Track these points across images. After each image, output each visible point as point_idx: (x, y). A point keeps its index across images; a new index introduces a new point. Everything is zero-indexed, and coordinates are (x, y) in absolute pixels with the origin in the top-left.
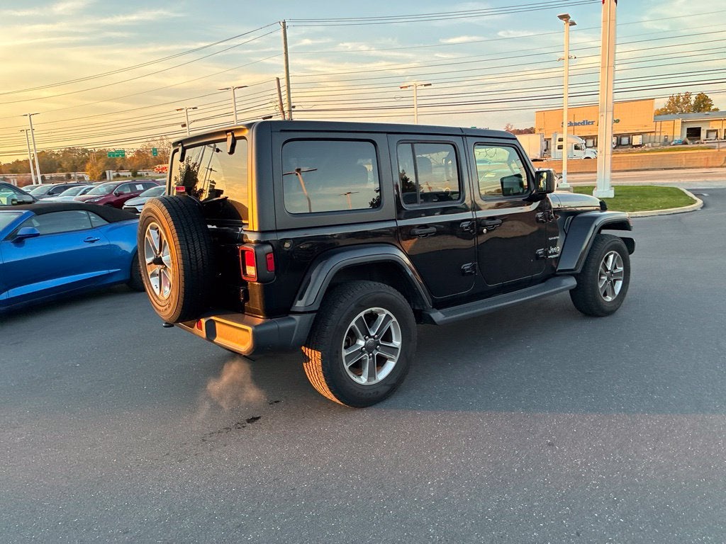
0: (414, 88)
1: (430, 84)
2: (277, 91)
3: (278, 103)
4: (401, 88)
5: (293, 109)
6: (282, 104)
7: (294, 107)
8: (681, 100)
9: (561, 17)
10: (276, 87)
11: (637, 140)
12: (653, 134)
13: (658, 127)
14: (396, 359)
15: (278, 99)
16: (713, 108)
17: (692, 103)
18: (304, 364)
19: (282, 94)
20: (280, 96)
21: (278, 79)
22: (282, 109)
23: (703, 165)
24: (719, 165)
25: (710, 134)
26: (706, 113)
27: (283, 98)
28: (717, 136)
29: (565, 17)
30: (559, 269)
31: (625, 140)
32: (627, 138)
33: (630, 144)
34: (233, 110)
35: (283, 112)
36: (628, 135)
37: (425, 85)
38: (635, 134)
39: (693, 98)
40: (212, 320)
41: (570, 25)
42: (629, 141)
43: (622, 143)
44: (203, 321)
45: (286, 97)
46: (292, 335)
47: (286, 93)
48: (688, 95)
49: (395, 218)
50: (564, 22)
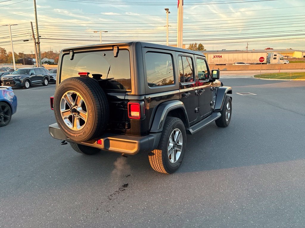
0: (100, 33)
1: (107, 32)
2: (31, 28)
3: (32, 34)
4: (94, 32)
5: (40, 38)
6: (34, 35)
7: (40, 36)
8: (194, 46)
9: (166, 9)
10: (31, 26)
14: (181, 151)
15: (32, 32)
16: (204, 49)
17: (197, 47)
18: (149, 157)
19: (34, 30)
20: (33, 31)
21: (31, 23)
22: (34, 37)
26: (202, 51)
27: (34, 32)
29: (167, 10)
30: (215, 109)
34: (10, 35)
35: (35, 38)
37: (105, 32)
39: (198, 45)
40: (108, 139)
41: (169, 13)
44: (102, 140)
45: (36, 31)
46: (153, 144)
47: (36, 29)
48: (196, 44)
49: (179, 89)
50: (167, 11)
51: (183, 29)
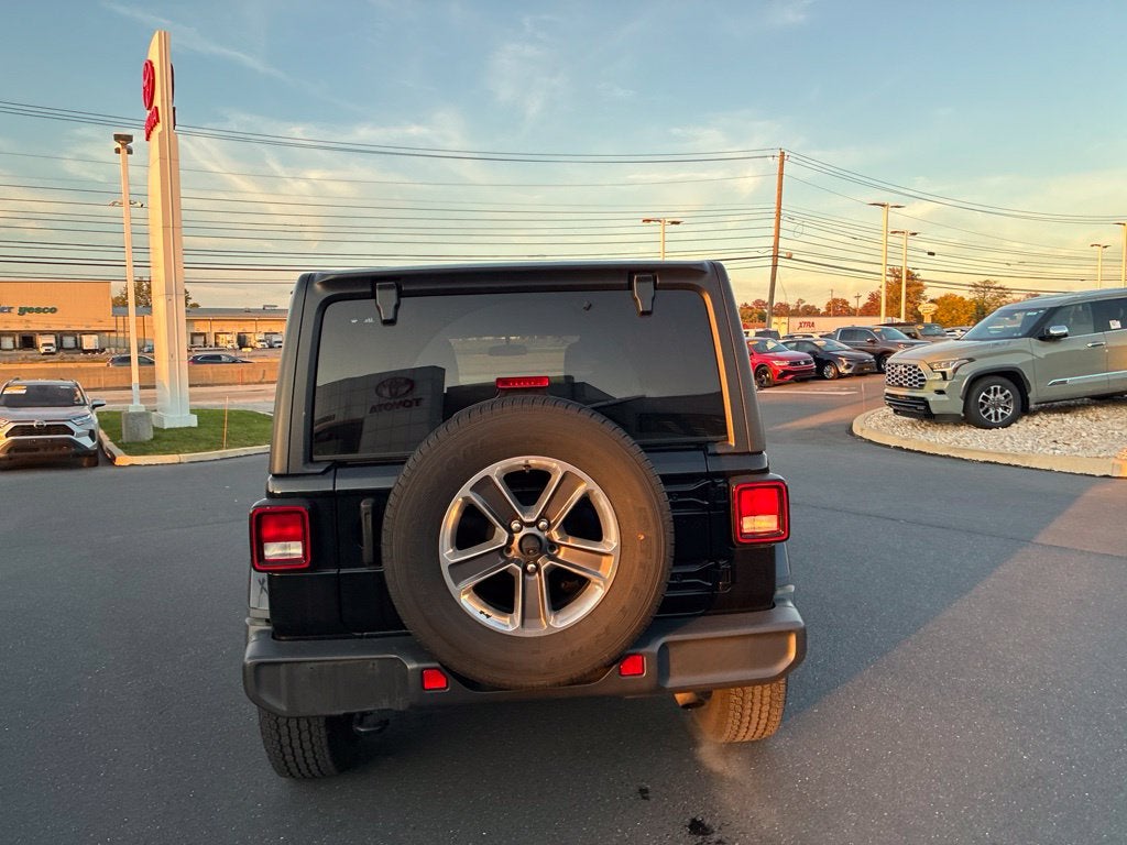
9: (118, 138)
11: (89, 342)
12: (113, 335)
13: (120, 324)
23: (235, 380)
24: (256, 380)
25: (196, 339)
28: (205, 342)
29: (121, 138)
31: (69, 342)
32: (73, 339)
33: (78, 348)
36: (73, 333)
38: (84, 333)
41: (128, 153)
42: (76, 343)
43: (65, 346)
50: (120, 146)
51: (184, 224)
